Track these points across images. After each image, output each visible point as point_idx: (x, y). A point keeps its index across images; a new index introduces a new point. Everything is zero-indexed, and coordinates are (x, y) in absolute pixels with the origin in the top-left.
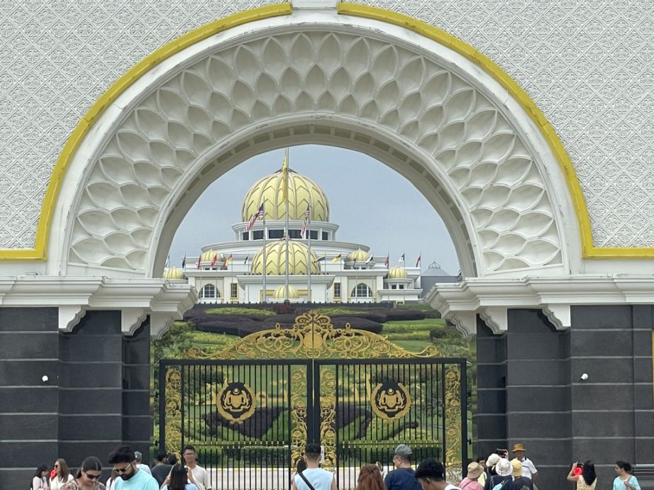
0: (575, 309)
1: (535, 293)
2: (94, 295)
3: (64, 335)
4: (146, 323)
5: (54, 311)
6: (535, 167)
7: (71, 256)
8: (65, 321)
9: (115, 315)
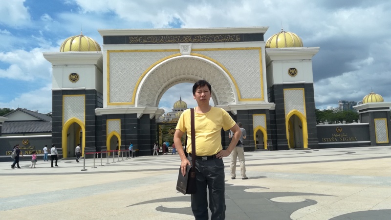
0: (238, 111)
1: (230, 108)
2: (144, 111)
3: (139, 120)
4: (155, 117)
5: (136, 114)
6: (229, 84)
7: (139, 104)
8: (138, 116)
9: (148, 115)
